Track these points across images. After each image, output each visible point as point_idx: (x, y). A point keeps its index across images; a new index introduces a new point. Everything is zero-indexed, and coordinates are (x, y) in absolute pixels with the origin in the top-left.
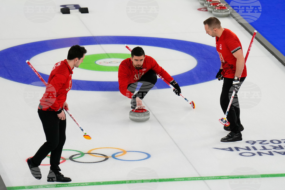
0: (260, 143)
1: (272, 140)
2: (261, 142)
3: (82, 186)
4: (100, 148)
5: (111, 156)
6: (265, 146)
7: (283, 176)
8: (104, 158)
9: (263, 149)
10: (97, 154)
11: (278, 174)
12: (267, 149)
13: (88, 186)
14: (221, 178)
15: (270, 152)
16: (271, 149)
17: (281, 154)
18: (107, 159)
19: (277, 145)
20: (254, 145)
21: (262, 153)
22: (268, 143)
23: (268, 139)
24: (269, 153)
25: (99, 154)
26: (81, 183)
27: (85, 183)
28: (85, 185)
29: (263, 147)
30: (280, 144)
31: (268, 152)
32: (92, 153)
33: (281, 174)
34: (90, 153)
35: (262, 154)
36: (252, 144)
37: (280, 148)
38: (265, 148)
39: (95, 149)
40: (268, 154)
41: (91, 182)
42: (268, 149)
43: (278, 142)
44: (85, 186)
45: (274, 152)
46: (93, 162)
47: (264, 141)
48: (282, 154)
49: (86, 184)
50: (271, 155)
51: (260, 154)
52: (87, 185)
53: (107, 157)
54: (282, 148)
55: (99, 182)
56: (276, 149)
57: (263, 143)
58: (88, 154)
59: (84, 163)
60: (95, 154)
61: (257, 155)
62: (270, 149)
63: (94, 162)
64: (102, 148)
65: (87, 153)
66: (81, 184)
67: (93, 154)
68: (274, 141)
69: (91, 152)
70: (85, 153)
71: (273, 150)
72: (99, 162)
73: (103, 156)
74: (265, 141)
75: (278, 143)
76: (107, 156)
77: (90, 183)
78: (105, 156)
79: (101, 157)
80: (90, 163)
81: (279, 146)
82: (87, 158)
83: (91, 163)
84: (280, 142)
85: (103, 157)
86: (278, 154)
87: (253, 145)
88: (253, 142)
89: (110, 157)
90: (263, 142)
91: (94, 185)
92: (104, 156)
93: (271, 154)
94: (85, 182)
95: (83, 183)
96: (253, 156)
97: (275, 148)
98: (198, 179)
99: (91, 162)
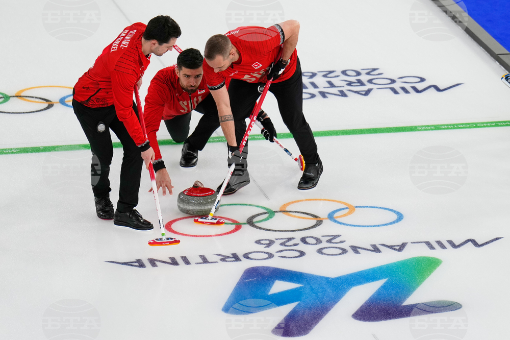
0: (325, 76)
1: (346, 71)
2: (325, 73)
3: (7, 155)
4: (39, 87)
5: (58, 101)
6: (334, 81)
7: (365, 133)
8: (46, 105)
9: (329, 86)
10: (33, 97)
11: (355, 130)
12: (336, 85)
13: (18, 154)
14: (256, 137)
15: (341, 92)
16: (343, 87)
17: (361, 94)
18: (50, 106)
19: (353, 79)
20: (314, 80)
21: (328, 93)
22: (338, 76)
23: (339, 69)
24: (339, 93)
25: (36, 98)
26: (5, 150)
27: (11, 149)
28: (12, 153)
29: (329, 83)
30: (358, 78)
31: (339, 91)
32: (24, 96)
33: (361, 129)
34: (20, 96)
35: (327, 95)
36: (309, 78)
37: (358, 84)
38: (332, 85)
39: (30, 89)
40: (338, 95)
41: (23, 147)
42: (338, 87)
43: (355, 74)
44: (12, 155)
45: (349, 90)
46: (25, 112)
47: (331, 72)
48: (363, 95)
49: (14, 151)
50: (342, 96)
51: (323, 94)
52: (15, 153)
53: (50, 103)
54: (362, 84)
55: (37, 147)
56: (352, 86)
57: (329, 76)
58: (16, 98)
59: (9, 113)
60: (28, 97)
61: (319, 97)
62: (341, 87)
63: (27, 113)
64: (41, 87)
65: (14, 96)
66: (5, 152)
67: (25, 98)
68: (348, 73)
69: (22, 94)
70: (11, 97)
71: (346, 88)
72: (37, 111)
73: (43, 101)
74: (333, 72)
75: (356, 76)
76: (50, 101)
77: (20, 149)
78: (47, 100)
79: (41, 102)
80: (20, 113)
81: (357, 80)
82: (14, 105)
83: (23, 114)
84: (358, 74)
85: (43, 103)
86: (356, 94)
87: (311, 80)
88: (311, 74)
89: (57, 103)
90: (329, 74)
91: (27, 152)
92: (45, 102)
93: (343, 94)
94: (12, 147)
95: (8, 149)
96: (312, 99)
97: (350, 84)
98: (215, 140)
99: (23, 112)
